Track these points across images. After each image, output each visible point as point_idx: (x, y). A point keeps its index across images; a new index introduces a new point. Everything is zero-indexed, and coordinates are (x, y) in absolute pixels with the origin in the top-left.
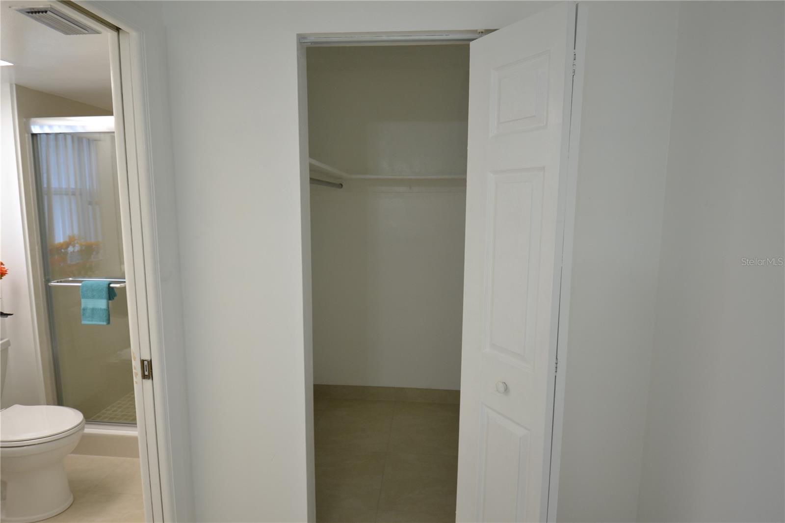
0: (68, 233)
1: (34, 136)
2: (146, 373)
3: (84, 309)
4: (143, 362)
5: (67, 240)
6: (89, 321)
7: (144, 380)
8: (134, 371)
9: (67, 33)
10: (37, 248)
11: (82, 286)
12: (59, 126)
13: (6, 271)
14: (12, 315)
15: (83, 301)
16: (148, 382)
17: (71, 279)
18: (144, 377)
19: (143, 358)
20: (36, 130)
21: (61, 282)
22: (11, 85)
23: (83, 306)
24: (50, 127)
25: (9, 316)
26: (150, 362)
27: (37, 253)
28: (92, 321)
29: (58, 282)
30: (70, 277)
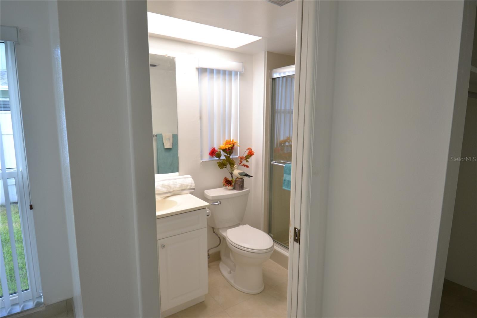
0: (287, 135)
1: (274, 79)
2: (296, 238)
3: (284, 180)
4: (295, 229)
5: (285, 138)
6: (286, 187)
7: (294, 242)
8: (290, 233)
9: (281, 6)
10: (268, 142)
11: (285, 167)
12: (289, 72)
13: (253, 153)
14: (252, 177)
15: (285, 175)
16: (297, 244)
17: (282, 161)
18: (295, 240)
19: (296, 227)
20: (275, 76)
21: (277, 162)
22: (265, 52)
23: (284, 178)
24: (284, 73)
25: (251, 177)
26: (299, 231)
27: (268, 145)
28: (287, 188)
29: (275, 162)
30: (282, 160)
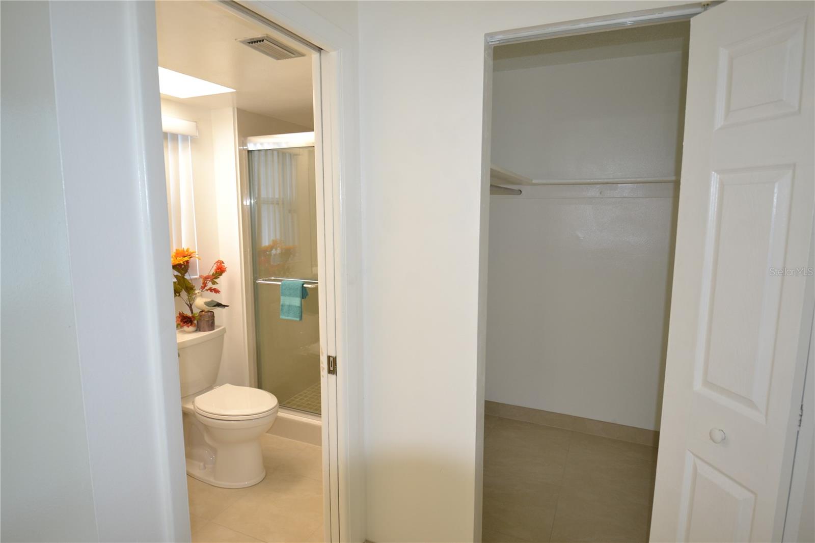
0: (272, 238)
1: (249, 152)
2: (332, 369)
3: (282, 306)
4: (329, 357)
5: (271, 243)
6: (285, 316)
7: (330, 375)
8: (321, 365)
9: (278, 59)
10: (248, 249)
11: (282, 285)
12: (269, 143)
13: (225, 269)
15: (282, 298)
16: (332, 377)
17: (273, 278)
18: (330, 372)
19: (330, 354)
20: (251, 147)
21: (266, 280)
22: (234, 108)
23: (281, 303)
24: (262, 144)
26: (335, 359)
27: (249, 254)
28: (288, 316)
29: (263, 280)
30: (272, 277)
